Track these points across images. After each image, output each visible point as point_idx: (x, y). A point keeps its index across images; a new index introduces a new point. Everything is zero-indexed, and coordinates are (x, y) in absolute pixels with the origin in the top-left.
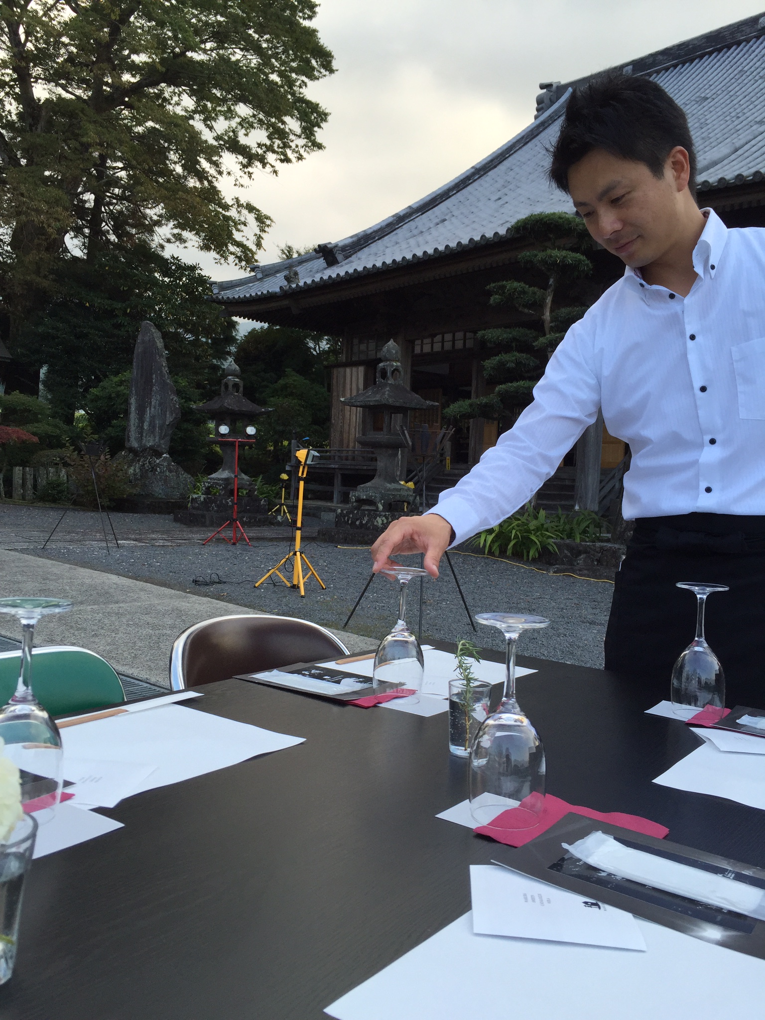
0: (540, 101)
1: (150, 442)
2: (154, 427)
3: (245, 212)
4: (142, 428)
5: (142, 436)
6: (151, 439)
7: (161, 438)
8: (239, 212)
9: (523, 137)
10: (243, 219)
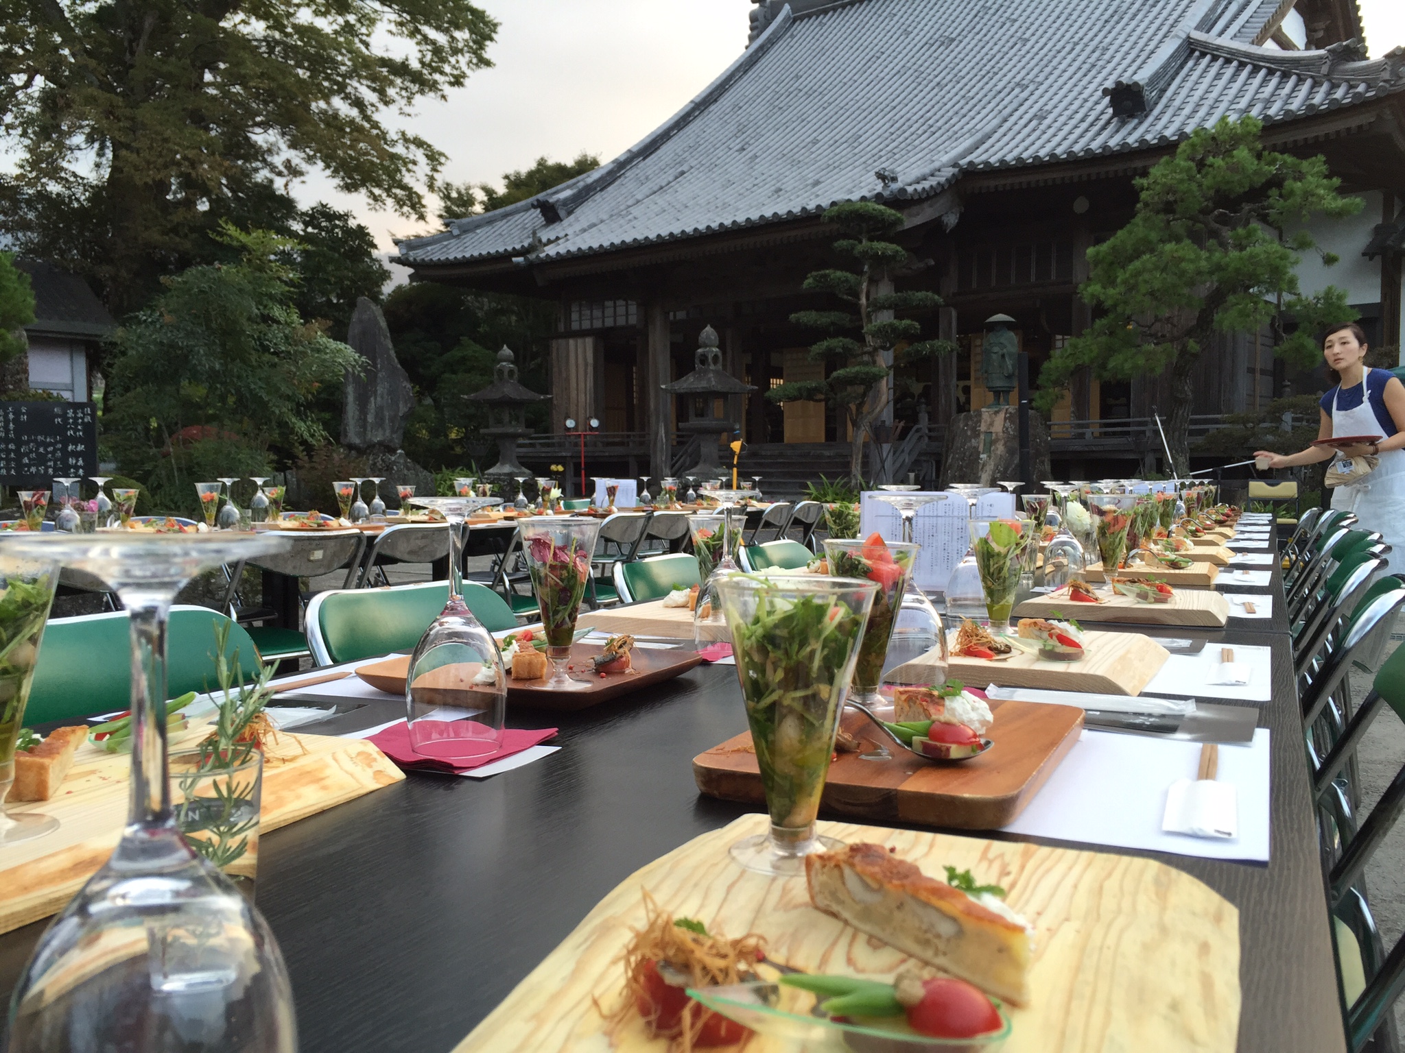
0: (753, 18)
1: (377, 437)
2: (382, 419)
3: (412, 147)
4: (365, 420)
5: (365, 429)
6: (380, 432)
7: (393, 432)
8: (407, 148)
9: (741, 65)
10: (411, 157)
